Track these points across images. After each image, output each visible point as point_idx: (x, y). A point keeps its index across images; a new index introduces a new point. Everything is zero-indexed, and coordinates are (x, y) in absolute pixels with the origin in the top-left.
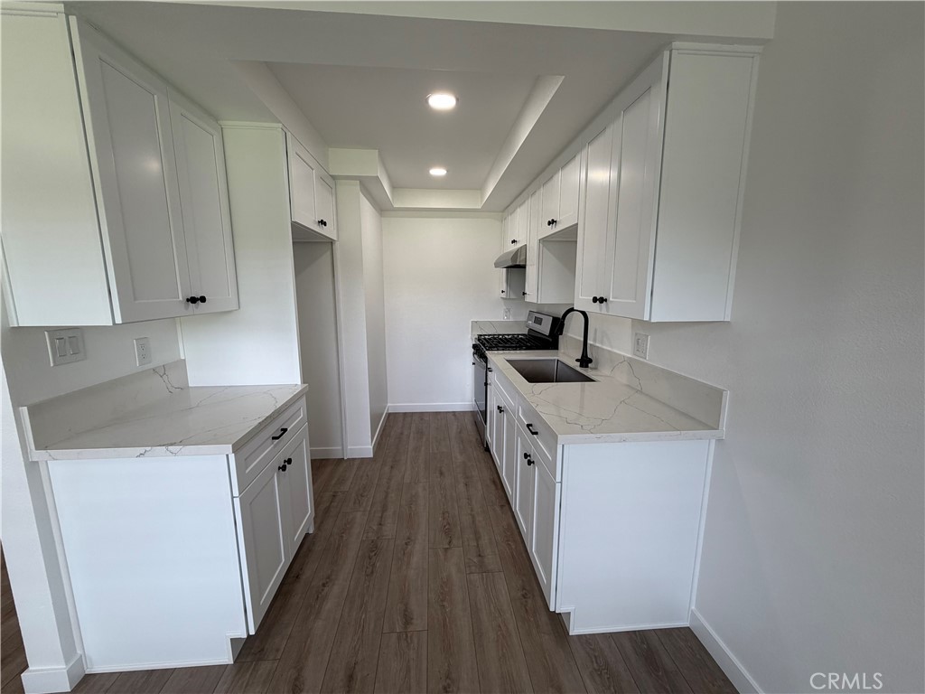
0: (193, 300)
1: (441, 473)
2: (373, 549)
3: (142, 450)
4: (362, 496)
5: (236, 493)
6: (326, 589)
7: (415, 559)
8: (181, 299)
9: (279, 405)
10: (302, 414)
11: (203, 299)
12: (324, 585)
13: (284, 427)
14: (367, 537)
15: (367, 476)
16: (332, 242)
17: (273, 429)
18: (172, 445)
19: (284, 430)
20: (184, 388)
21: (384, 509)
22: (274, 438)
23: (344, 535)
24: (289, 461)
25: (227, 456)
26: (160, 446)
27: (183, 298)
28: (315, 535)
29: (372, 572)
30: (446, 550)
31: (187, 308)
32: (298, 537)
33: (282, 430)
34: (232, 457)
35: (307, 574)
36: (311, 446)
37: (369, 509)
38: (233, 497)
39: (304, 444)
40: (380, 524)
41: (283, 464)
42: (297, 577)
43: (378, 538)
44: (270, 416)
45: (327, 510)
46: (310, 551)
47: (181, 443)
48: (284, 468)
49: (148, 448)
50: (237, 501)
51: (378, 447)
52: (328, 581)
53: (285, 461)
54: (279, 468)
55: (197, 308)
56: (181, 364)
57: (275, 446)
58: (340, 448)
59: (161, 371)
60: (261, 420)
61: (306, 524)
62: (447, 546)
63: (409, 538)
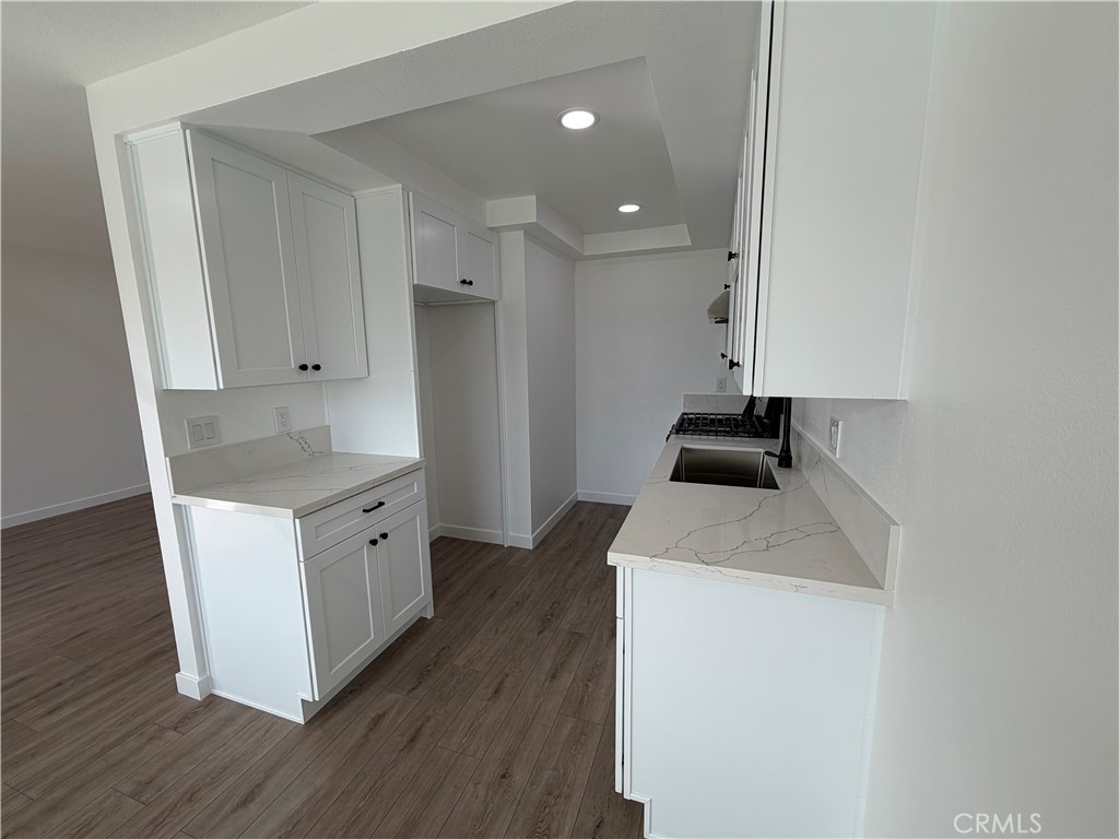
5: (302, 559)
8: (293, 365)
10: (417, 491)
13: (381, 500)
16: (493, 302)
19: (381, 504)
20: (328, 453)
22: (364, 511)
24: (384, 536)
25: (294, 520)
31: (299, 375)
32: (400, 617)
33: (378, 503)
34: (297, 523)
38: (299, 561)
39: (418, 521)
41: (375, 537)
48: (375, 542)
50: (302, 565)
53: (378, 536)
54: (369, 542)
56: (324, 430)
57: (365, 519)
59: (297, 436)
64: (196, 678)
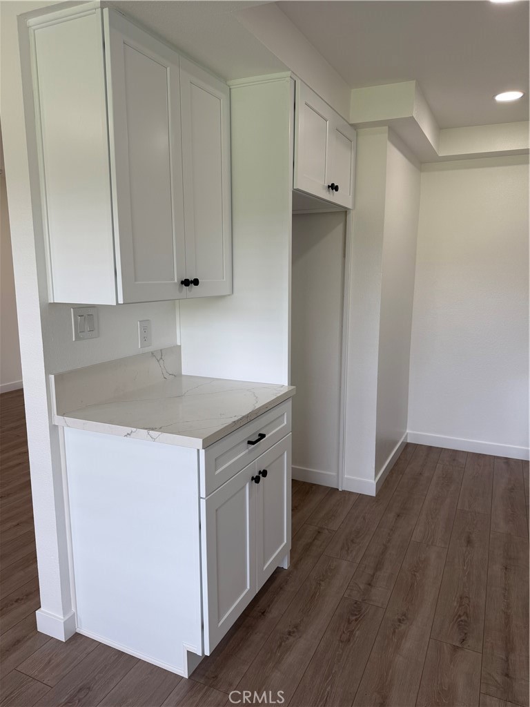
0: (186, 283)
1: (469, 542)
2: (354, 613)
3: (128, 430)
4: (352, 541)
5: (203, 494)
6: (291, 639)
7: (408, 645)
8: (176, 281)
9: (258, 406)
10: (286, 421)
11: (196, 282)
12: (290, 633)
13: (262, 432)
14: (349, 595)
15: (364, 519)
16: (345, 212)
17: (250, 431)
18: (153, 429)
19: (262, 436)
20: (178, 375)
21: (378, 566)
22: (250, 443)
23: (323, 583)
24: (264, 473)
25: (198, 450)
26: (144, 429)
27: (178, 279)
28: (289, 572)
29: (349, 640)
30: (455, 648)
31: (180, 291)
32: (268, 567)
33: (260, 435)
34: (202, 452)
35: (274, 613)
36: (292, 464)
37: (358, 561)
38: (200, 498)
39: (286, 458)
40: (370, 584)
41: (257, 474)
42: (263, 613)
43: (364, 600)
44: (247, 416)
45: (308, 547)
46: (281, 588)
47: (160, 429)
48: (257, 480)
49: (134, 429)
50: (203, 502)
51: (385, 485)
52: (295, 631)
53: (260, 472)
54: (253, 479)
55: (190, 291)
56: (177, 350)
57: (250, 452)
58: (334, 474)
59: (159, 355)
60: (236, 419)
61: (279, 555)
62: (457, 644)
63: (405, 615)
64: (60, 617)
